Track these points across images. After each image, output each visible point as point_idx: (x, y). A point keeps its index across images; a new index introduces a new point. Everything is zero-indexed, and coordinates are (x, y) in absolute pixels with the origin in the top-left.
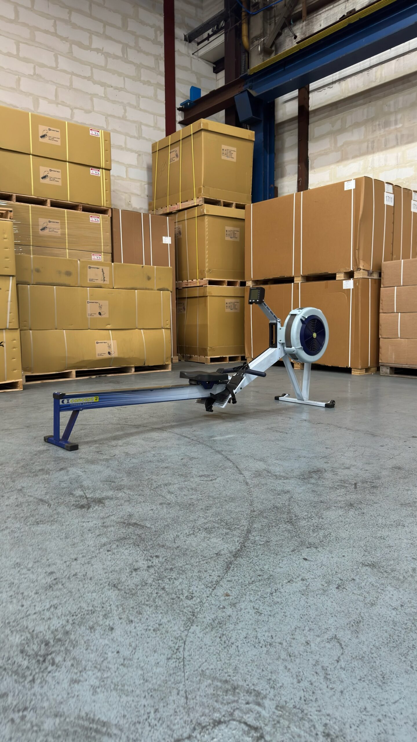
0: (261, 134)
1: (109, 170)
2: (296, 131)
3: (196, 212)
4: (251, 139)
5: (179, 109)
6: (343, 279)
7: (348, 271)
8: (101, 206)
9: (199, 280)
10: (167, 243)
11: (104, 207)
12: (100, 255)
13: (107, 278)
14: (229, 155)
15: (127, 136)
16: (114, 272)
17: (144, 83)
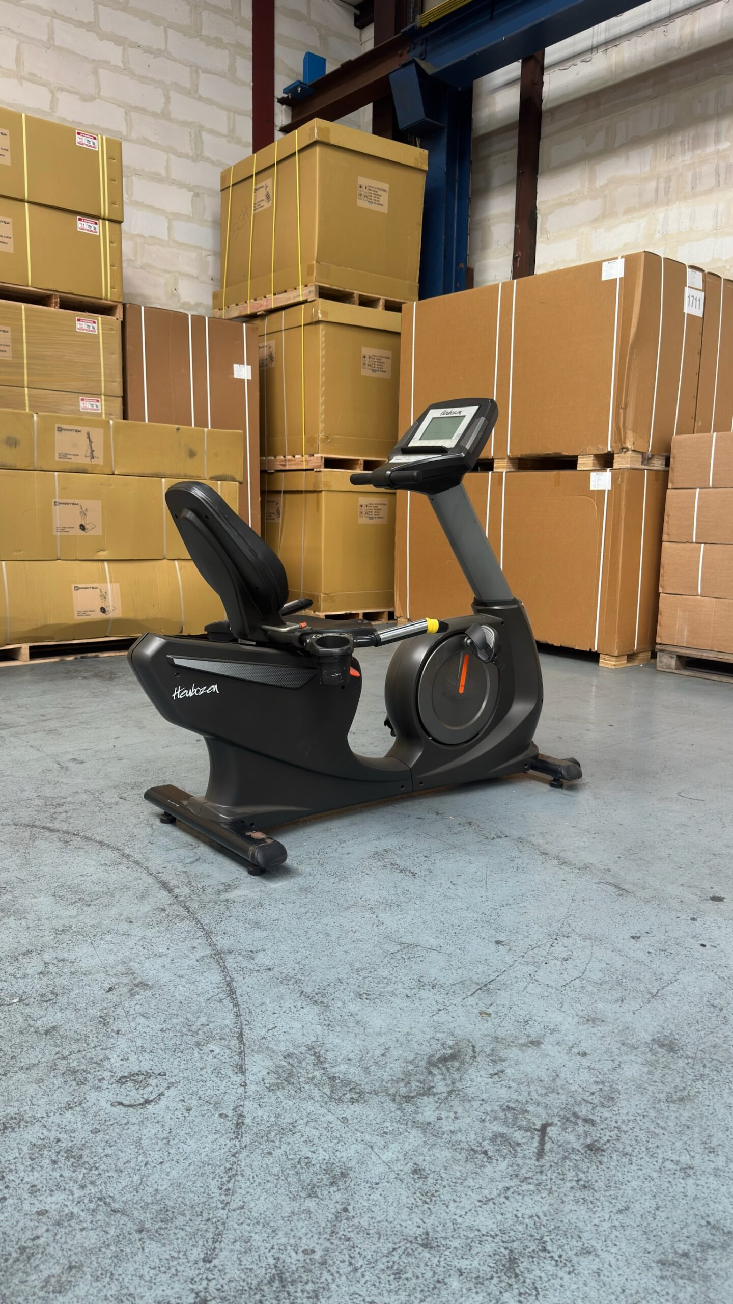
0: (442, 157)
1: (120, 222)
2: (514, 154)
3: (303, 315)
4: (419, 166)
5: (282, 101)
6: (591, 468)
7: (602, 453)
8: (101, 299)
9: (306, 457)
10: (242, 378)
11: (107, 300)
12: (98, 401)
13: (99, 452)
14: (373, 198)
15: (170, 154)
16: (114, 440)
17: (209, 41)
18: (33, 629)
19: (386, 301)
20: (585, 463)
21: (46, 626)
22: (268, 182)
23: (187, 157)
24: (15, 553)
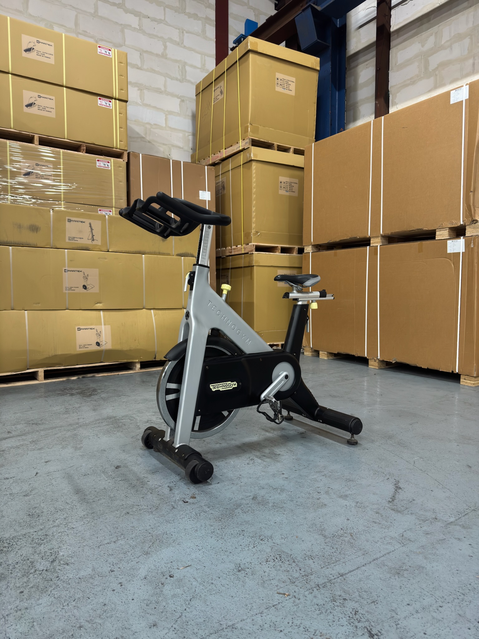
0: (329, 65)
1: (126, 101)
2: (373, 62)
3: (241, 158)
4: (314, 67)
5: (232, 49)
6: (447, 238)
7: (456, 226)
8: (113, 148)
9: (244, 246)
10: (205, 199)
11: (117, 149)
12: (110, 211)
13: (98, 236)
14: (285, 86)
15: (166, 78)
16: (108, 229)
17: (190, 16)
18: (46, 358)
19: (295, 149)
20: (441, 235)
21: (56, 356)
22: (221, 84)
23: (177, 79)
24: (35, 305)
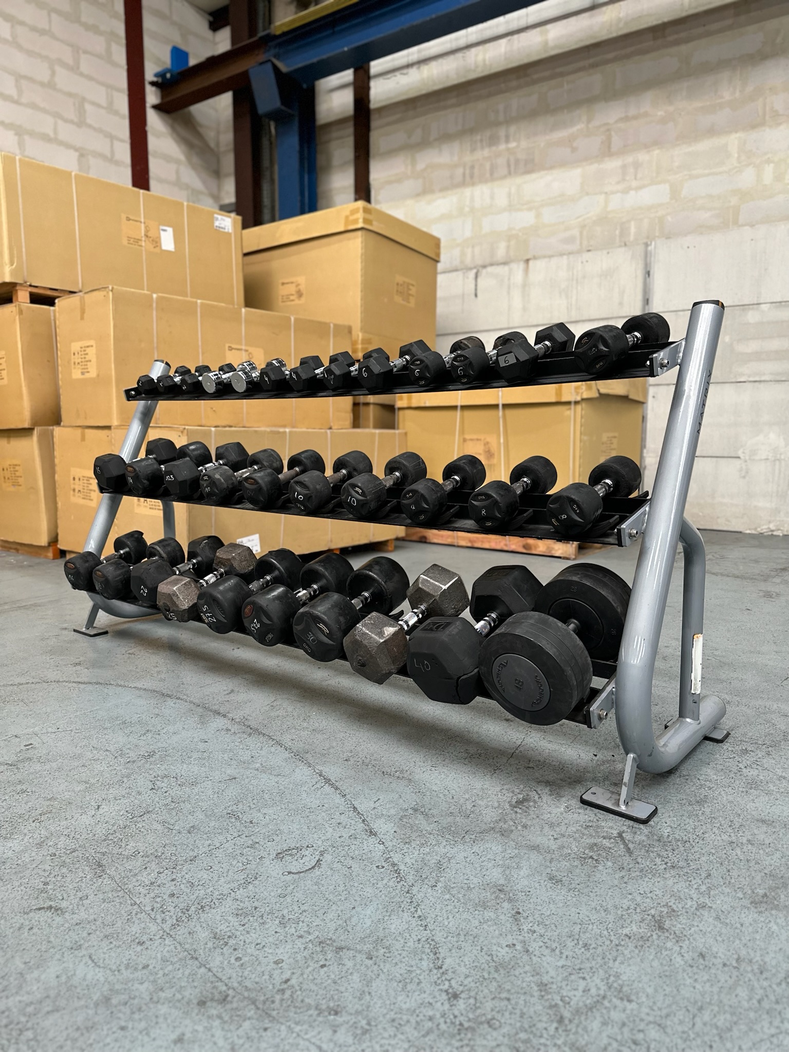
5: (153, 84)
15: (57, 119)
17: (88, 27)
23: (72, 122)
